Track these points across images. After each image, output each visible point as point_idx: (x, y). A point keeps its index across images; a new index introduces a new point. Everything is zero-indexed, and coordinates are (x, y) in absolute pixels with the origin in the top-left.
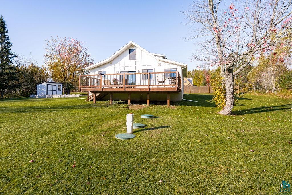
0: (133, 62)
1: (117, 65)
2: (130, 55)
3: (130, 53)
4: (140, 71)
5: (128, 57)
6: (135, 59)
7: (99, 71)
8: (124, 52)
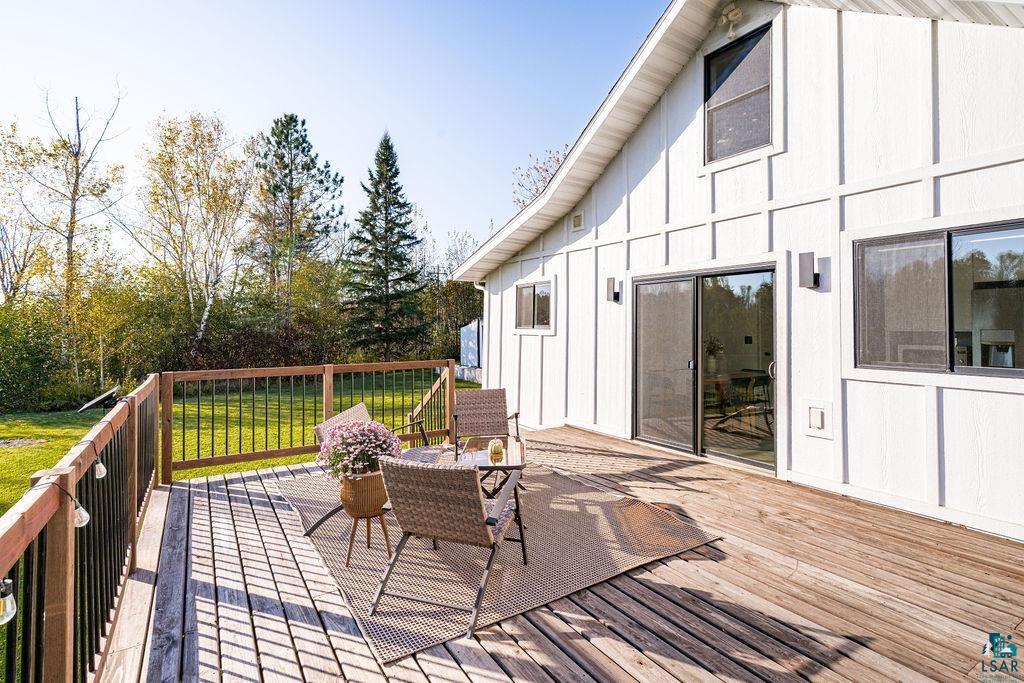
0: (743, 175)
1: (612, 228)
2: (709, 117)
3: (707, 96)
4: (825, 262)
5: (692, 137)
6: (767, 140)
7: (521, 282)
8: (664, 103)
